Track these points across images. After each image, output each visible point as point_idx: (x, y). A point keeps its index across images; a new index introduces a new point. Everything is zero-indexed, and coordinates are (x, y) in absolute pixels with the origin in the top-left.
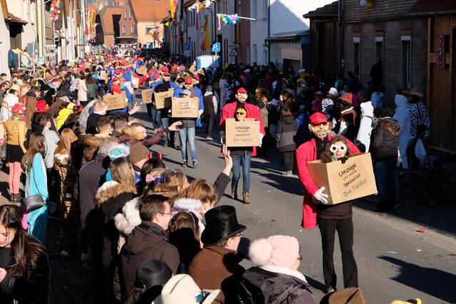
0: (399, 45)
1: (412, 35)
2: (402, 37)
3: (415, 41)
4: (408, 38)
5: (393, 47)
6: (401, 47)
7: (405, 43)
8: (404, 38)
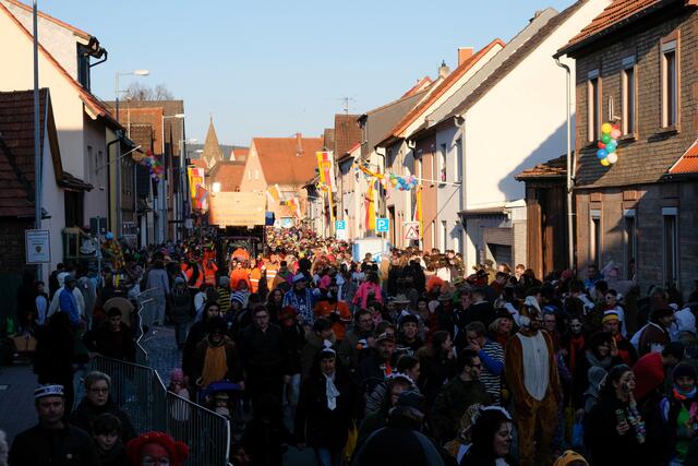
0: (659, 222)
1: (678, 207)
2: (664, 209)
3: (684, 216)
4: (672, 211)
5: (651, 225)
6: (663, 225)
7: (669, 218)
8: (667, 211)
